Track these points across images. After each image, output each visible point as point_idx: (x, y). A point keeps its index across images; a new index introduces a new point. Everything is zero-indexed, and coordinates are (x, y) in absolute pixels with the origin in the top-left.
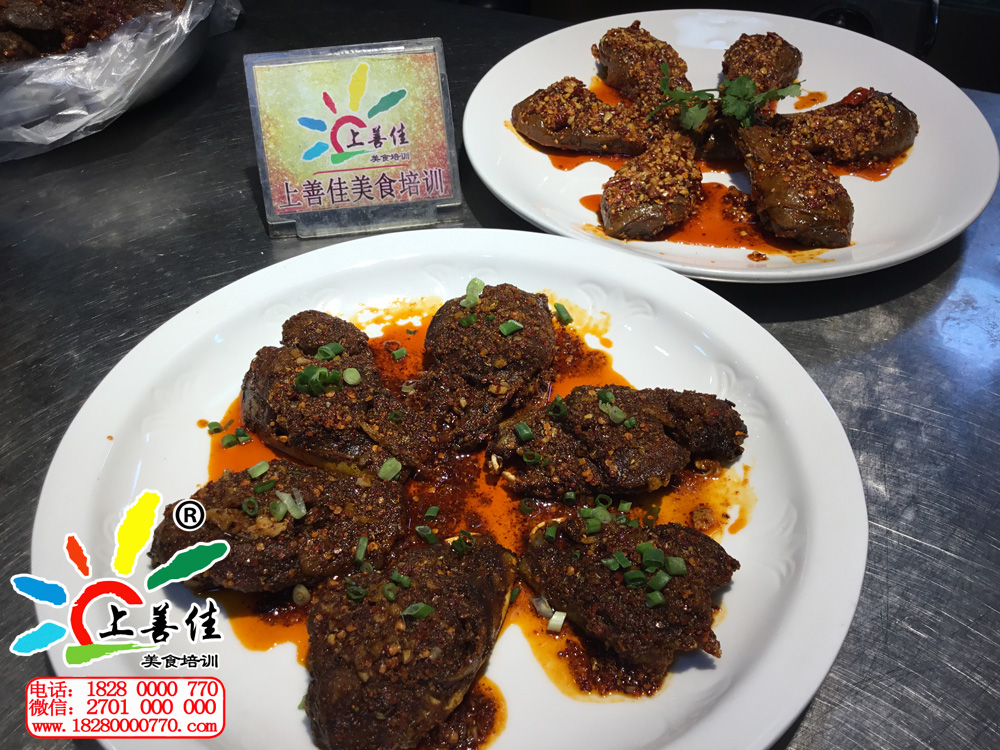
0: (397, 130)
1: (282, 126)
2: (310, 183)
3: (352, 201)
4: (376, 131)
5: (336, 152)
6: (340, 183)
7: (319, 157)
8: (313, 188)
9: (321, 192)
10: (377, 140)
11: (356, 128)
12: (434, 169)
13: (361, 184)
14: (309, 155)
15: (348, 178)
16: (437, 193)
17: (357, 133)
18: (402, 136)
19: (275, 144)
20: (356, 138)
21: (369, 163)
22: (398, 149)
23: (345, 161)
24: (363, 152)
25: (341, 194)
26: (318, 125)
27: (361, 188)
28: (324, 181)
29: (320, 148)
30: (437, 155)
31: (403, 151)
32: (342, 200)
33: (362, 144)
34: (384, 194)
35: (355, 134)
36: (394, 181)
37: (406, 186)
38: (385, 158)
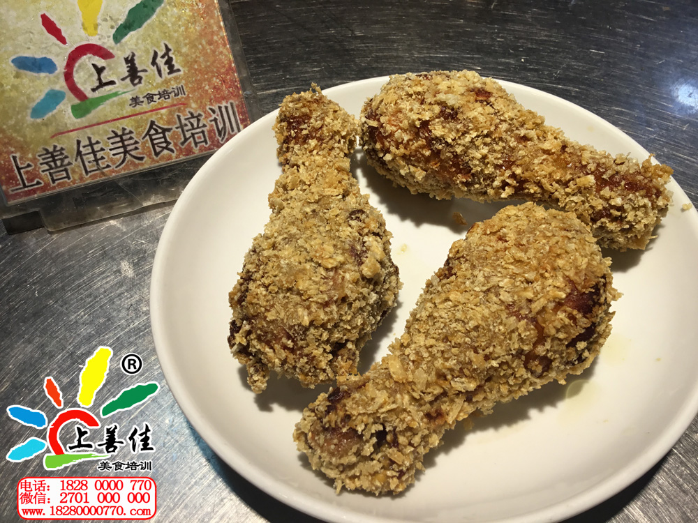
0: (160, 54)
2: (48, 152)
3: (113, 167)
4: (130, 61)
5: (77, 101)
6: (91, 145)
7: (55, 111)
8: (54, 157)
9: (66, 161)
10: (134, 74)
11: (101, 62)
12: (224, 104)
13: (122, 141)
17: (103, 69)
18: (169, 62)
20: (102, 76)
21: (128, 110)
22: (167, 82)
23: (94, 112)
24: (116, 94)
25: (96, 160)
26: (44, 65)
27: (124, 146)
28: (67, 143)
29: (54, 98)
30: (224, 81)
31: (174, 85)
32: (99, 169)
33: (112, 83)
34: (158, 149)
35: (99, 70)
36: (169, 130)
37: (188, 134)
38: (150, 98)
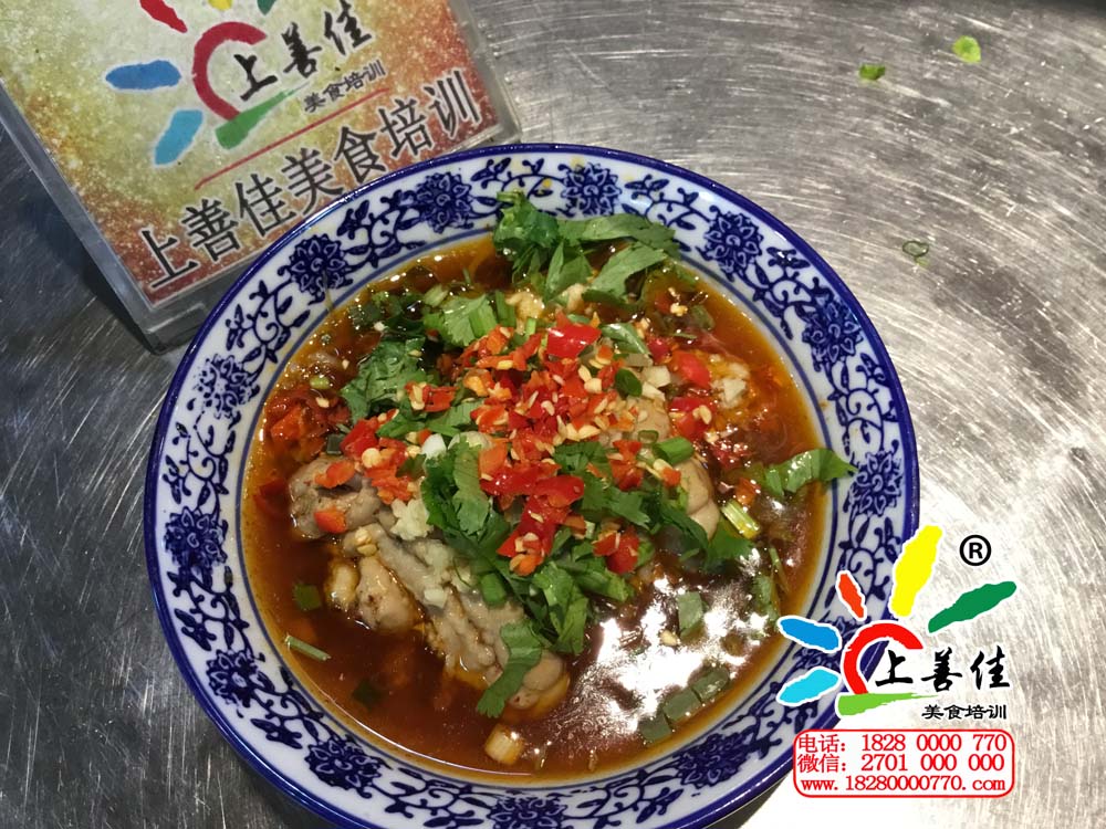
0: (335, 18)
1: (77, 108)
2: (195, 213)
3: (300, 214)
4: (292, 39)
5: (221, 122)
6: (259, 186)
7: (190, 148)
8: (208, 219)
9: (227, 222)
10: (301, 58)
11: (245, 49)
12: (444, 77)
13: (305, 170)
14: (168, 150)
15: (273, 167)
16: (467, 126)
17: (252, 60)
18: (351, 27)
19: (80, 153)
22: (354, 60)
23: (253, 133)
24: (281, 96)
25: (272, 209)
26: (158, 74)
27: (310, 178)
28: (221, 193)
29: (186, 124)
30: (439, 41)
31: (365, 61)
32: (279, 221)
33: (271, 79)
34: (361, 171)
35: (248, 63)
36: (371, 137)
37: (401, 137)
38: (334, 91)
